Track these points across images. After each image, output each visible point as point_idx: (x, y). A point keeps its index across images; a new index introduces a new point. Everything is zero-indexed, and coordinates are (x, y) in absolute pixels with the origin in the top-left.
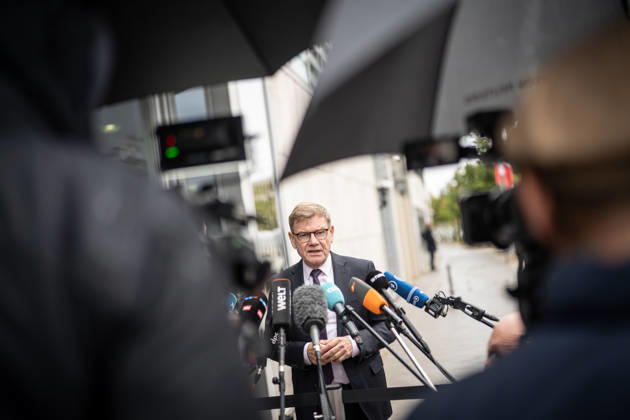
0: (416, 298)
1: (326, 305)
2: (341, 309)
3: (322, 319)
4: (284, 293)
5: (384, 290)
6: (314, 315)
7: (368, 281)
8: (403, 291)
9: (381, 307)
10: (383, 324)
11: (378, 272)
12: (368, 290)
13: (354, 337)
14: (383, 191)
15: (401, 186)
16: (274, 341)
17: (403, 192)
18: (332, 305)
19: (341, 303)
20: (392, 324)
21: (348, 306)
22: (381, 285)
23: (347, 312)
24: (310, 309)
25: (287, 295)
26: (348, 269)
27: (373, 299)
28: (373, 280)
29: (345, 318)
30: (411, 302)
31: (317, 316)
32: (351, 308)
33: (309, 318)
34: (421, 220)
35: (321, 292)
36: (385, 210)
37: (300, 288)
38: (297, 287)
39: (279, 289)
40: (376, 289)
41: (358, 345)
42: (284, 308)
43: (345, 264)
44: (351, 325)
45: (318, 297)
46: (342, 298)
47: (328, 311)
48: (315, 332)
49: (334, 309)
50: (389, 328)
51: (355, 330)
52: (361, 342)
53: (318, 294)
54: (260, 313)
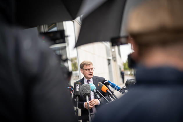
0: (117, 88)
1: (91, 90)
2: (95, 91)
3: (89, 94)
4: (78, 86)
5: (108, 86)
6: (87, 93)
7: (103, 83)
8: (113, 86)
9: (107, 91)
10: (107, 96)
11: (106, 80)
12: (103, 85)
13: (99, 99)
14: (109, 60)
15: (114, 59)
16: (75, 100)
17: (115, 61)
18: (92, 90)
19: (95, 89)
20: (110, 95)
21: (97, 90)
22: (107, 84)
23: (97, 92)
24: (86, 91)
25: (79, 87)
26: (97, 80)
27: (104, 88)
28: (104, 83)
29: (96, 93)
30: (115, 89)
31: (88, 93)
32: (98, 91)
33: (85, 93)
34: (120, 69)
35: (89, 86)
36: (109, 65)
37: (83, 85)
38: (82, 85)
39: (77, 85)
40: (105, 85)
41: (100, 101)
42: (78, 90)
43: (96, 78)
44: (98, 96)
45: (88, 87)
46: (95, 88)
47: (91, 91)
48: (87, 98)
49: (93, 91)
50: (109, 97)
51: (99, 97)
52: (101, 100)
53: (88, 86)
54: (71, 92)
